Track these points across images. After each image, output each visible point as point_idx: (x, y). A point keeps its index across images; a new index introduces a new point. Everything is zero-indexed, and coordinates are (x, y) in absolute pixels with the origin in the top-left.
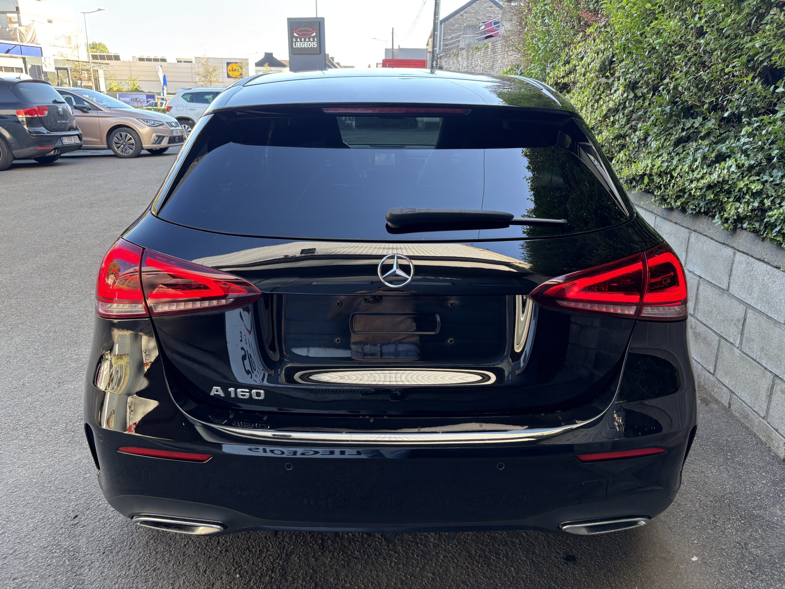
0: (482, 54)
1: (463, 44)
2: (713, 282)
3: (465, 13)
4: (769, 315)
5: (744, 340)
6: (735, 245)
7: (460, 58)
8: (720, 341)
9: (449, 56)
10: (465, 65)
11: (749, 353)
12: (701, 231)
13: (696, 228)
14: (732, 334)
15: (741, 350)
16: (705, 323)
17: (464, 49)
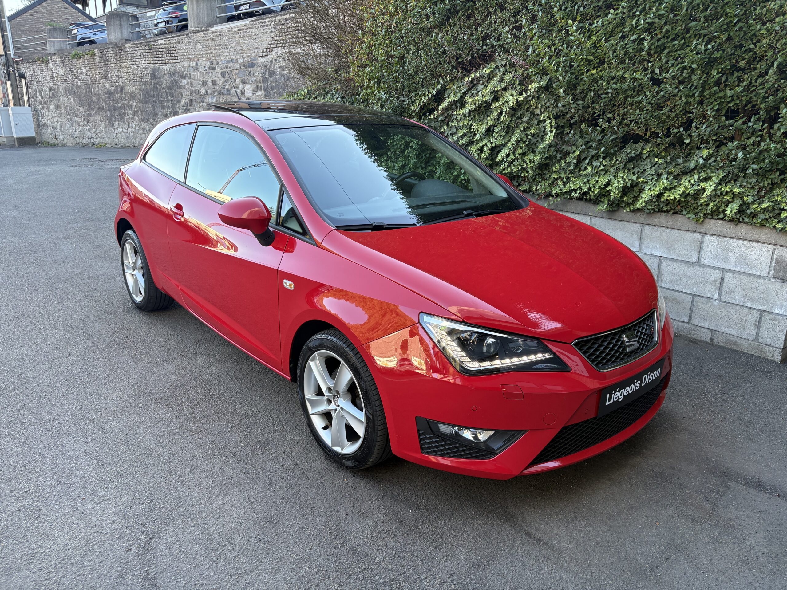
0: (86, 61)
1: (53, 49)
2: (679, 258)
3: (35, 12)
4: (750, 272)
5: (723, 294)
6: (702, 230)
7: (51, 65)
8: (693, 298)
9: (33, 62)
10: (61, 72)
11: (730, 301)
12: (658, 224)
13: (649, 222)
14: (710, 291)
15: (720, 301)
16: (672, 288)
17: (55, 54)
